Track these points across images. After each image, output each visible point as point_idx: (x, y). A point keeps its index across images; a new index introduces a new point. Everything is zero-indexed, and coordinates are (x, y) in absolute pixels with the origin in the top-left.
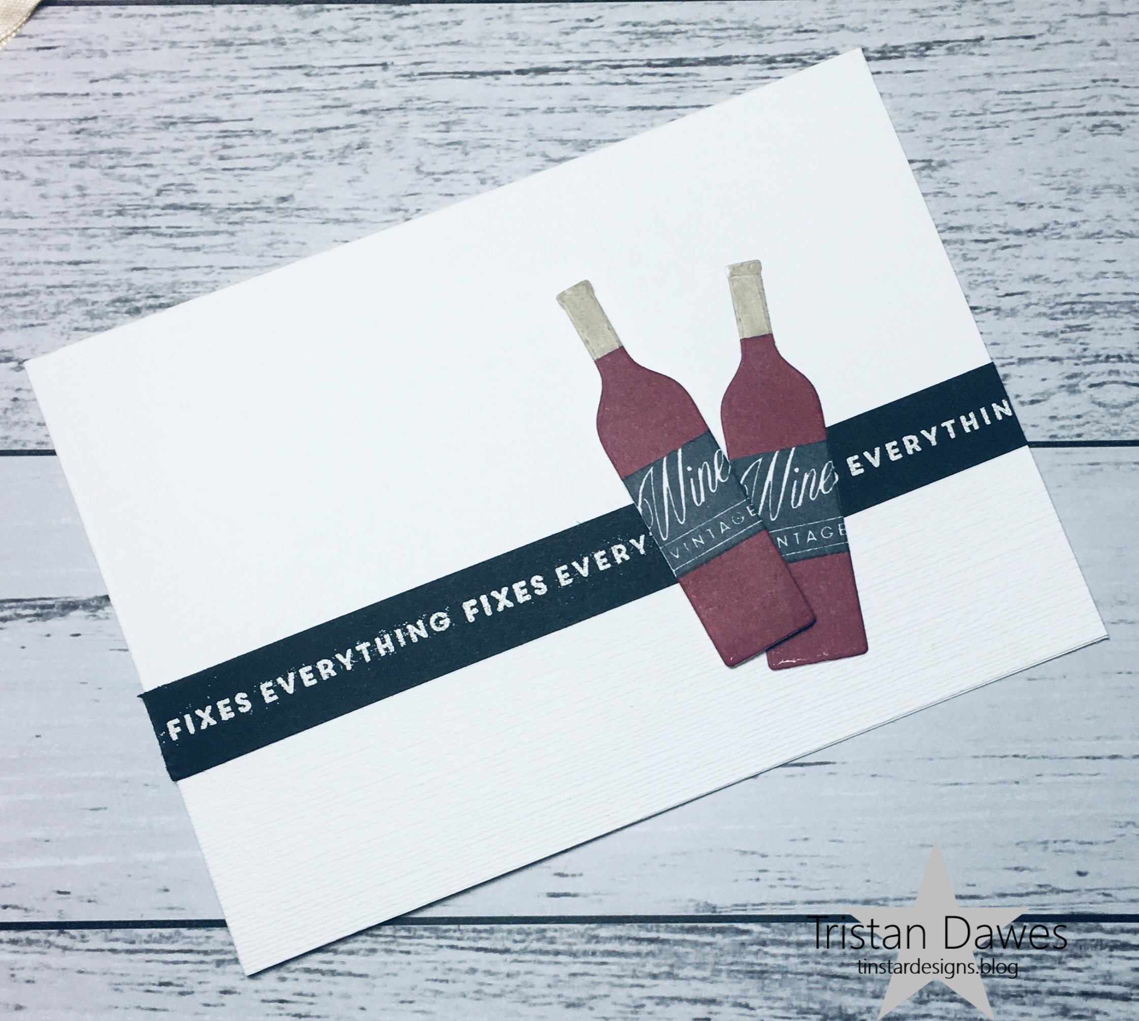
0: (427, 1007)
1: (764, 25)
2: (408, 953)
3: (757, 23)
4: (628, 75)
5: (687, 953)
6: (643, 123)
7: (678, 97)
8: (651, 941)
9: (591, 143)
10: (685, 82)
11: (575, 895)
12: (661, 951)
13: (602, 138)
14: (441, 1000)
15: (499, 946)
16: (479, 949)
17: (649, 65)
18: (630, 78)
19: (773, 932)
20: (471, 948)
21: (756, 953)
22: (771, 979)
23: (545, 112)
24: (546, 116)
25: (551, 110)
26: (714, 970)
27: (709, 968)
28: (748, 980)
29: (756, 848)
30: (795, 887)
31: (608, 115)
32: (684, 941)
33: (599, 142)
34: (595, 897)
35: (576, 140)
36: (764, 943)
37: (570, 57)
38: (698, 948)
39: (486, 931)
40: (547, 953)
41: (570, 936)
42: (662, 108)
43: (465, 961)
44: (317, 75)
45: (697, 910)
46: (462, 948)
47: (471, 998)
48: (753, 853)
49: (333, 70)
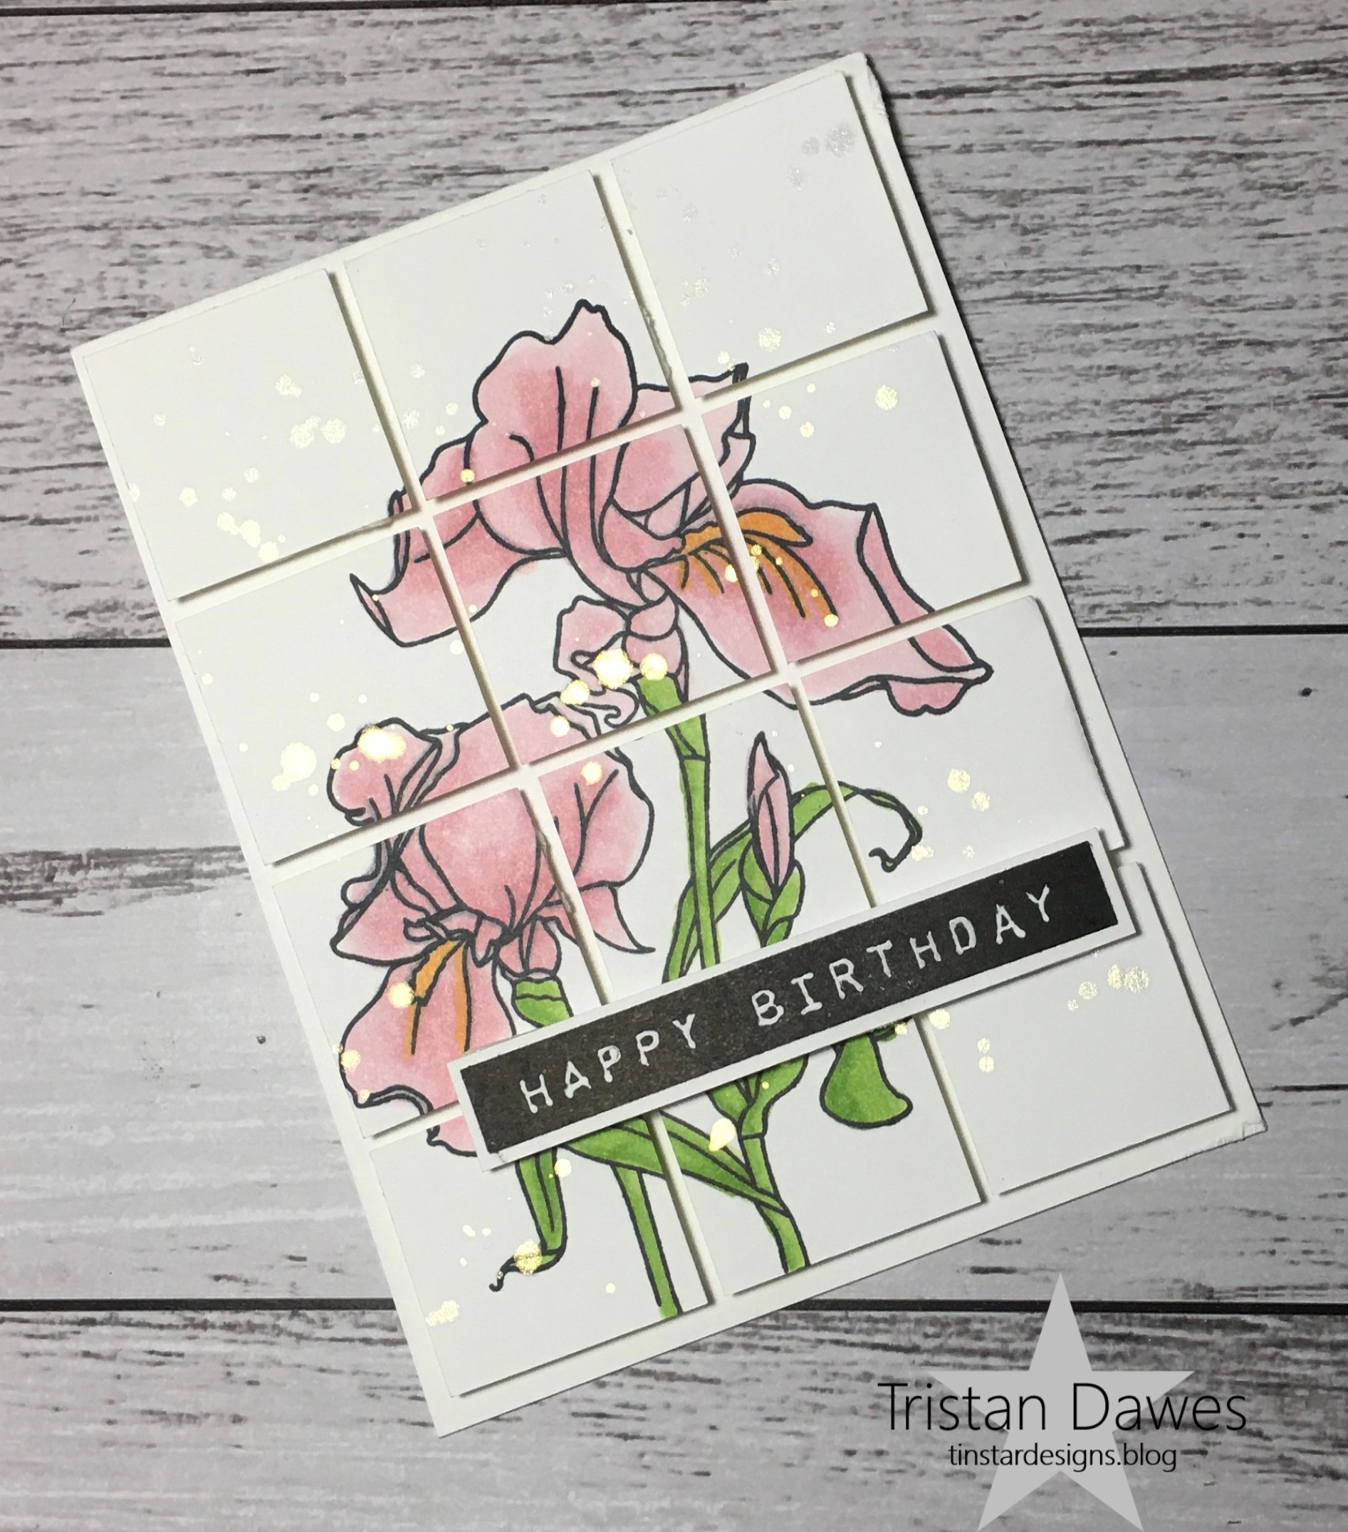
0: (803, 1428)
1: (1275, 20)
2: (776, 1349)
3: (1265, 17)
4: (1078, 96)
5: (1172, 1356)
6: (1100, 164)
7: (1150, 127)
8: (1120, 1338)
9: (1025, 196)
10: (1159, 104)
11: (1010, 1271)
12: (1134, 1353)
13: (1040, 187)
14: (822, 1418)
15: (903, 1341)
16: (875, 1346)
17: (1108, 81)
18: (1080, 100)
19: (1296, 1328)
20: (863, 1345)
21: (1272, 1359)
22: (1294, 1396)
23: (959, 152)
24: (960, 158)
25: (966, 149)
26: (1210, 1382)
27: (1204, 1378)
28: (1260, 1397)
29: (1270, 1207)
30: (1327, 1263)
31: (1048, 153)
32: (1168, 1339)
33: (1036, 192)
34: (1038, 1274)
35: (1003, 191)
36: (1283, 1345)
37: (995, 72)
38: (1188, 1350)
39: (885, 1320)
40: (969, 1352)
41: (1005, 1330)
42: (1126, 143)
43: (854, 1363)
44: (637, 104)
45: (1184, 1295)
46: (853, 1345)
47: (865, 1416)
48: (1267, 1214)
49: (659, 97)
